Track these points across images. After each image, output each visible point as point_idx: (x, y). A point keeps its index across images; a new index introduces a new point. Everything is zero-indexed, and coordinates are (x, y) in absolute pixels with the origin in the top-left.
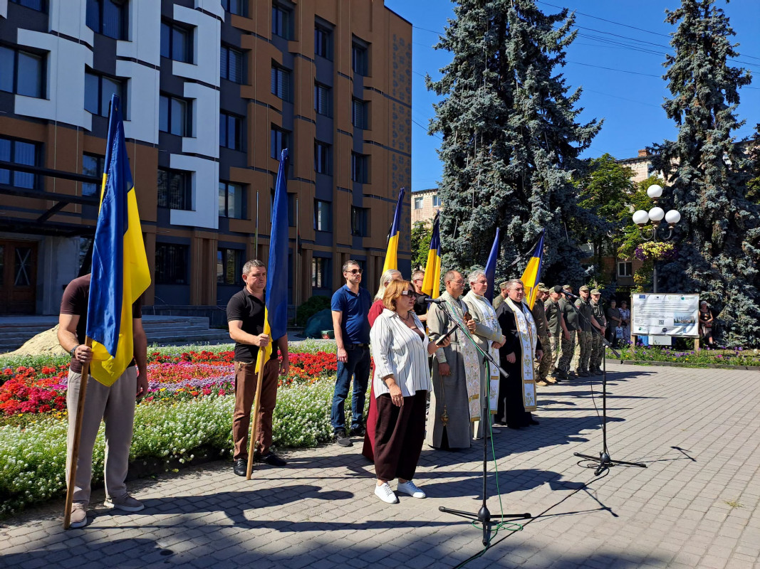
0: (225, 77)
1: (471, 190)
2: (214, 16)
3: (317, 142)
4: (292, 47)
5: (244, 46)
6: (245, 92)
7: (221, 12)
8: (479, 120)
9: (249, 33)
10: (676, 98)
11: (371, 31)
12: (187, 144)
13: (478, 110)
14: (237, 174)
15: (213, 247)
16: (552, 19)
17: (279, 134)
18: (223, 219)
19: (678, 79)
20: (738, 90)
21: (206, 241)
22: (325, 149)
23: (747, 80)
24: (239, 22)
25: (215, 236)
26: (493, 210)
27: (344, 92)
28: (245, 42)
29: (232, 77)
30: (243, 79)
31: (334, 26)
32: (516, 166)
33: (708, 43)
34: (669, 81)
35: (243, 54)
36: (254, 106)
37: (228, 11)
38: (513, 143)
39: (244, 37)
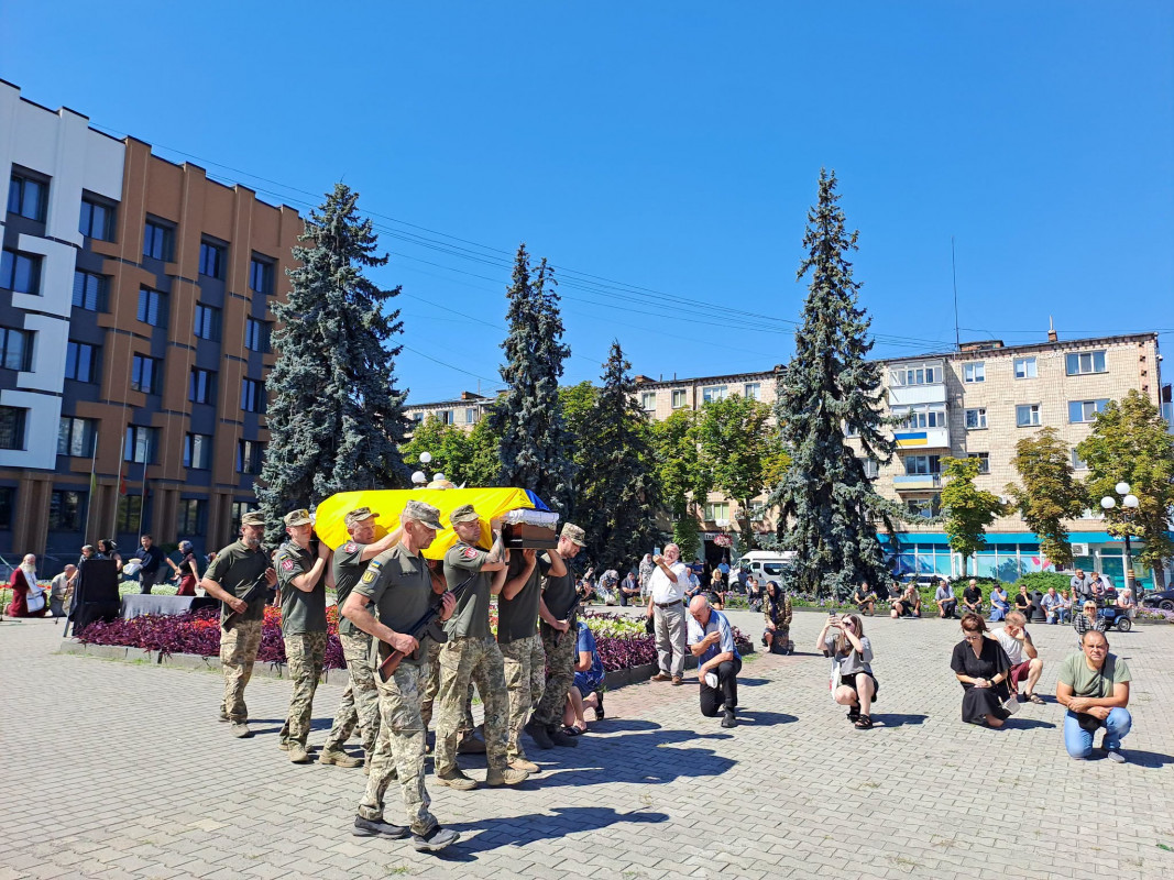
0: (79, 304)
1: (289, 447)
2: (69, 244)
3: (195, 370)
4: (169, 268)
5: (106, 271)
6: (102, 320)
7: (79, 240)
8: (291, 387)
9: (113, 258)
10: (508, 365)
11: (279, 246)
12: (23, 379)
13: (292, 379)
14: (85, 408)
15: (47, 490)
16: (386, 295)
17: (148, 363)
18: (64, 458)
19: (511, 348)
20: (562, 364)
21: (38, 483)
22: (209, 376)
23: (567, 354)
24: (100, 247)
25: (49, 477)
26: (301, 467)
27: (238, 313)
28: (107, 268)
29: (91, 304)
30: (104, 305)
31: (229, 243)
32: (325, 429)
33: (533, 320)
34: (505, 349)
35: (105, 281)
36: (114, 336)
37: (88, 238)
38: (323, 409)
39: (106, 261)
